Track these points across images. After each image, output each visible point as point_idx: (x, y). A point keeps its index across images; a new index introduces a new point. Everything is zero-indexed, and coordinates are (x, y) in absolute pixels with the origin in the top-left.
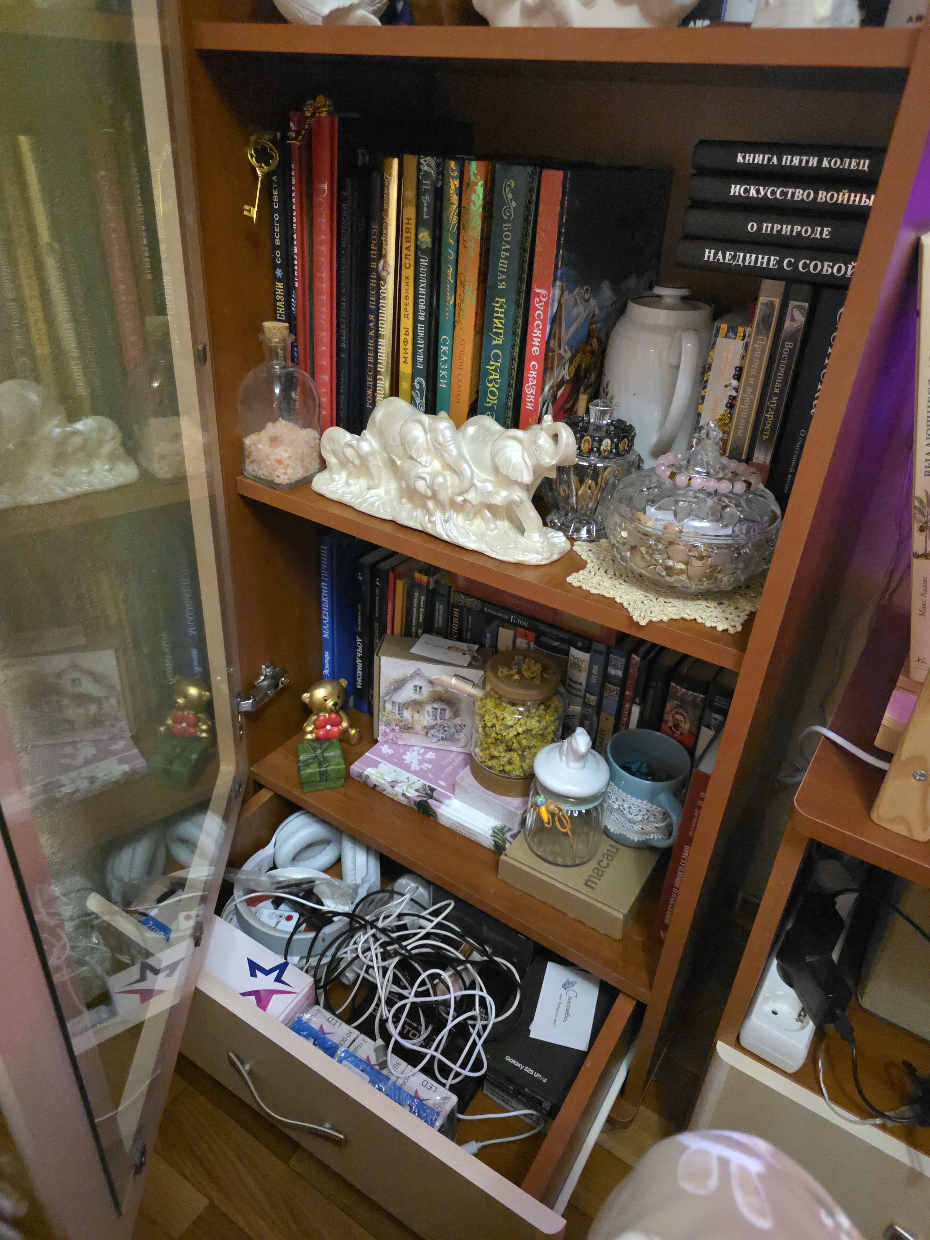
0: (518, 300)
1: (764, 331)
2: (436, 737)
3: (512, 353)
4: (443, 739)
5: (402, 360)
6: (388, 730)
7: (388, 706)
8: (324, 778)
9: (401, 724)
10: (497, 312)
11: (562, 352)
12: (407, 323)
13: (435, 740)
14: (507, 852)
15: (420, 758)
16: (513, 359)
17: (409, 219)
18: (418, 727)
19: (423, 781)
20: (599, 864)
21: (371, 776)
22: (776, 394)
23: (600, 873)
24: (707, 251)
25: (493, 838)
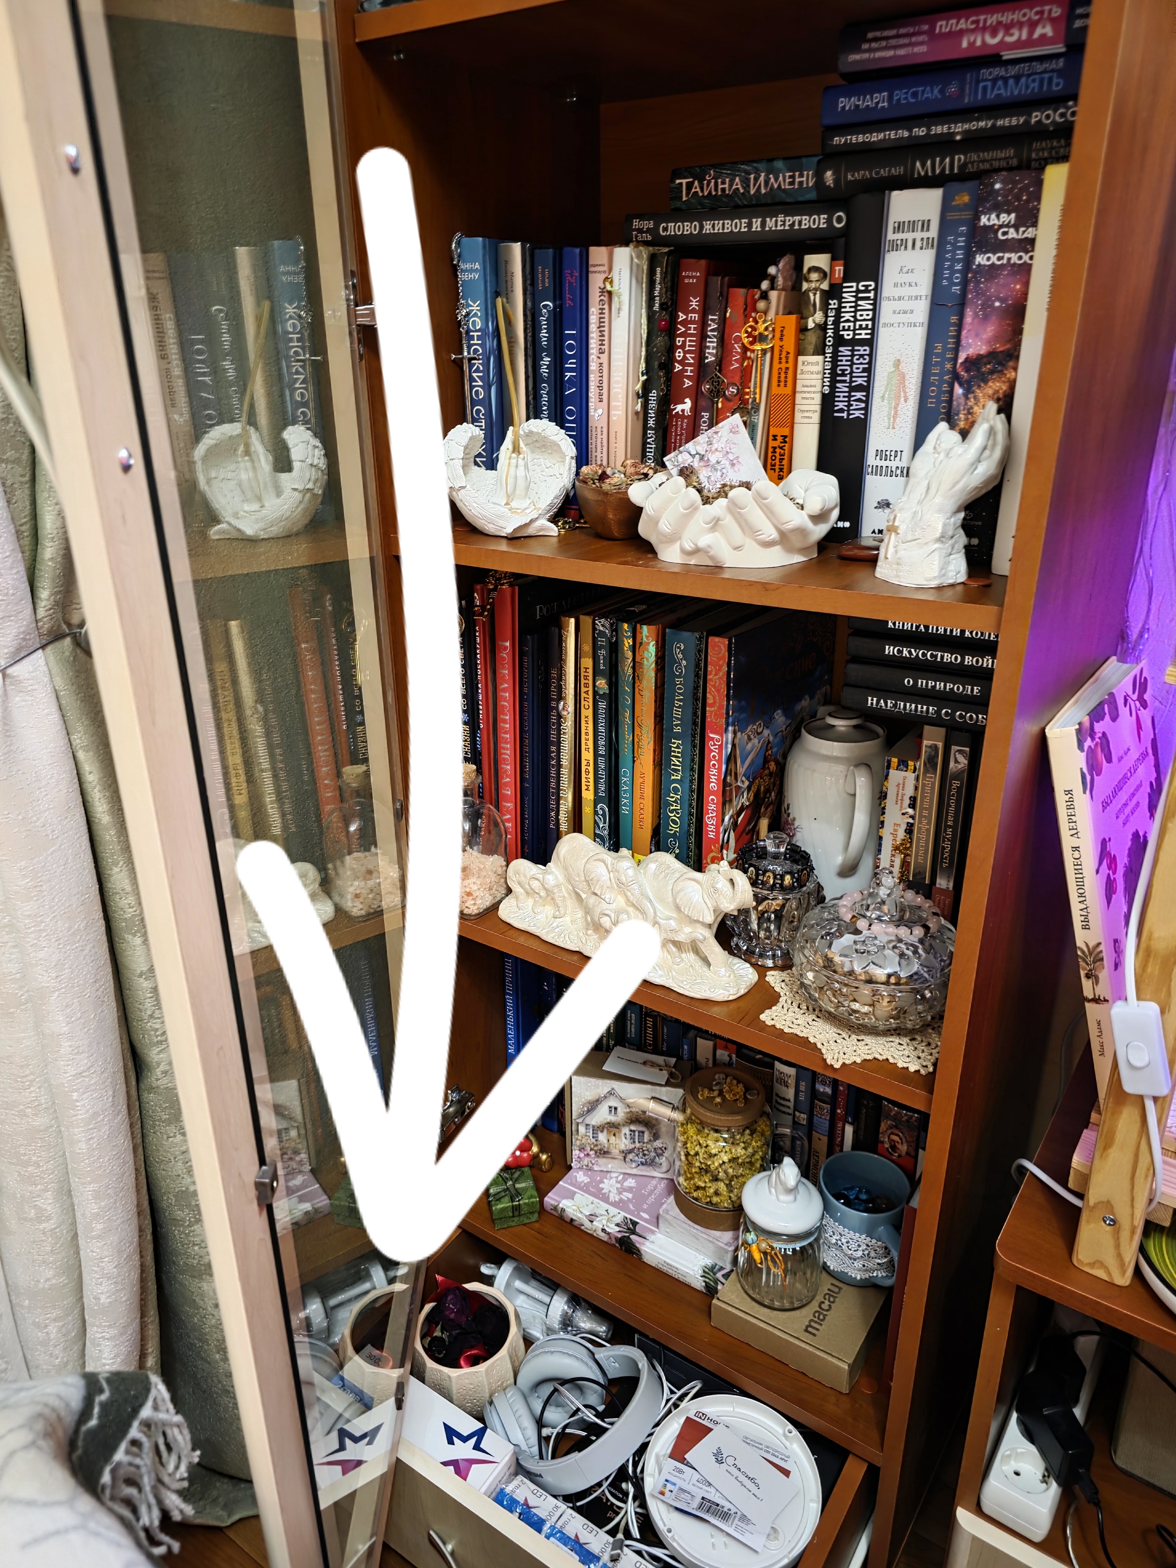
0: (693, 741)
1: (930, 769)
2: (635, 1161)
3: (691, 786)
4: (642, 1164)
5: (584, 787)
6: (582, 1155)
7: (582, 1129)
8: (516, 1213)
9: (596, 1148)
10: (674, 752)
11: (739, 784)
12: (587, 756)
13: (634, 1165)
14: (719, 1295)
15: (619, 1186)
16: (692, 791)
17: (586, 668)
18: (615, 1152)
19: (623, 1214)
20: (820, 1307)
21: (567, 1209)
22: (950, 827)
23: (821, 1317)
24: (870, 698)
25: (704, 1279)
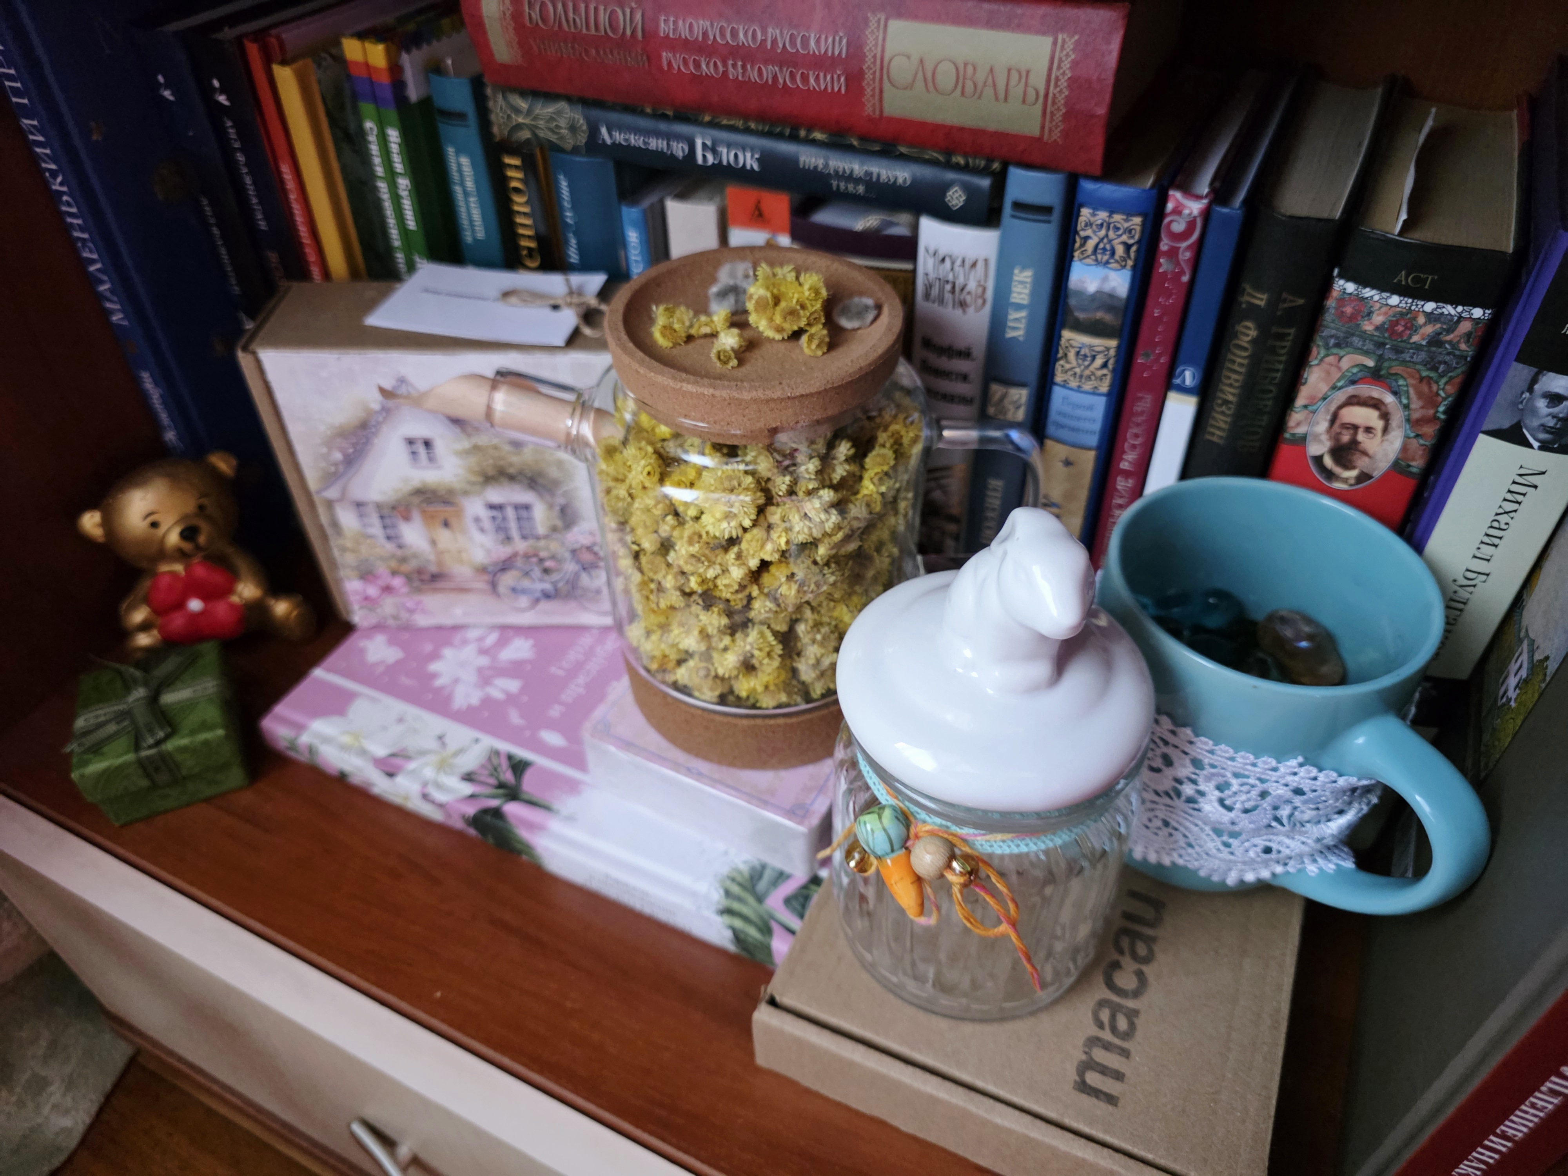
2: (524, 591)
4: (547, 596)
6: (372, 591)
7: (347, 519)
8: (163, 778)
9: (405, 568)
13: (524, 601)
15: (484, 661)
18: (462, 572)
19: (489, 742)
20: (1111, 984)
21: (323, 747)
23: (1122, 1024)
25: (727, 919)
